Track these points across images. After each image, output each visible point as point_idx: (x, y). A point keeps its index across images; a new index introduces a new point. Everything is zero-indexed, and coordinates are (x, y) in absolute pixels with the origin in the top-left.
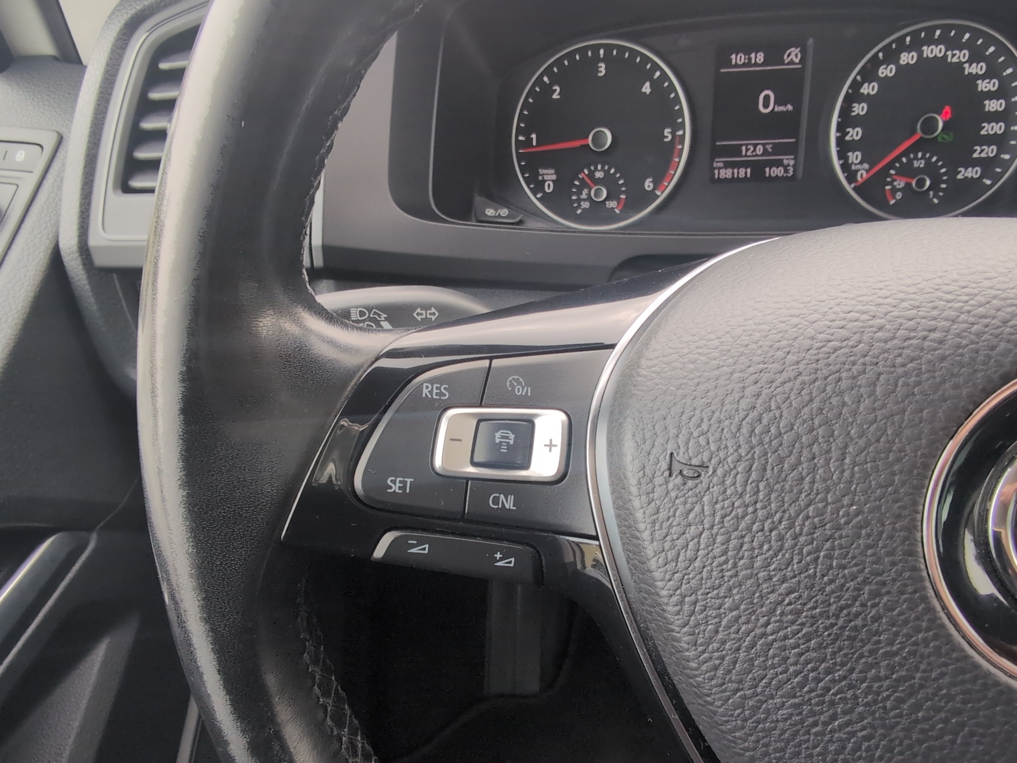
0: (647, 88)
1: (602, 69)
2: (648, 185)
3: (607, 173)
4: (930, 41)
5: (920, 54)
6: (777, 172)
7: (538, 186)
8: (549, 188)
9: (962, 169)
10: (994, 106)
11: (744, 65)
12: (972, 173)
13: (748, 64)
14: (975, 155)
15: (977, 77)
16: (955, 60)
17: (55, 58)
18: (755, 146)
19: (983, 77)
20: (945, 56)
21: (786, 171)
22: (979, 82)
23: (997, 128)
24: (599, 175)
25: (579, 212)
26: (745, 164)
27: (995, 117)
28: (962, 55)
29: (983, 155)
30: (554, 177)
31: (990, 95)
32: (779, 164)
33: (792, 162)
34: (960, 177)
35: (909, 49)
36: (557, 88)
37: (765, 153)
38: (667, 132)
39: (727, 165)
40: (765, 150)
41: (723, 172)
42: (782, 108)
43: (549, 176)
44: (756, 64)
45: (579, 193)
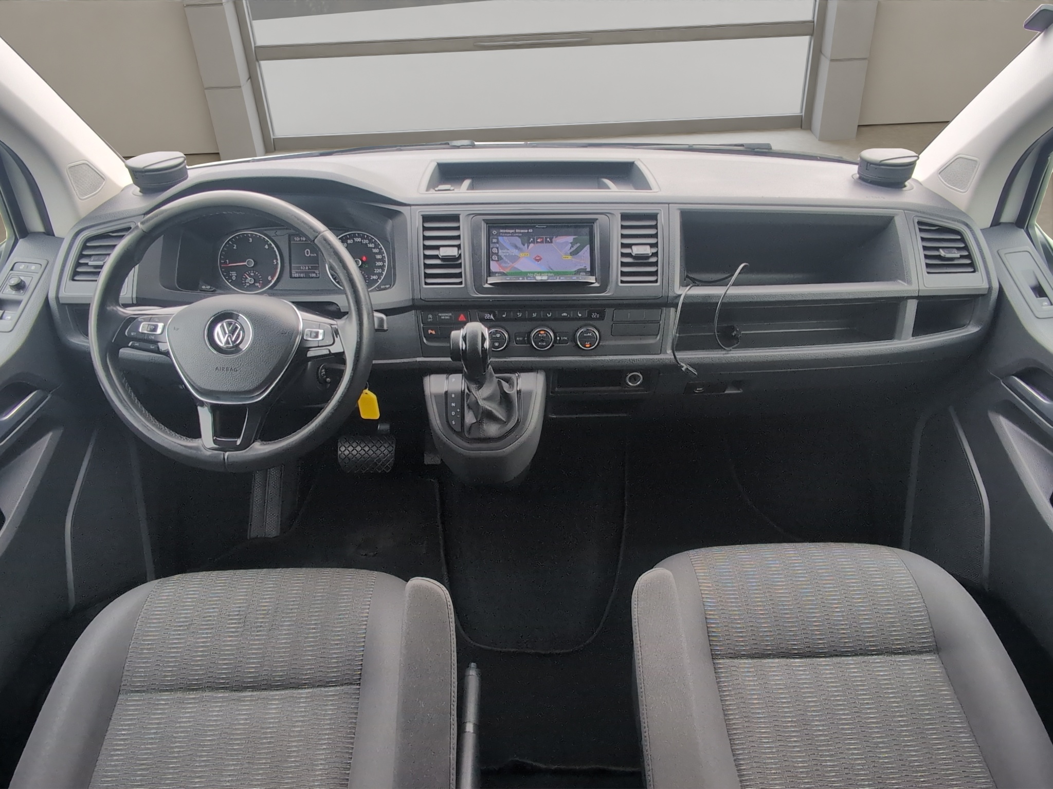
0: (267, 247)
1: (251, 240)
2: (270, 278)
3: (255, 274)
4: (356, 237)
5: (354, 240)
6: (314, 275)
7: (230, 277)
8: (234, 278)
9: (372, 276)
10: (379, 257)
11: (299, 241)
12: (375, 277)
13: (300, 240)
14: (375, 272)
15: (372, 248)
16: (365, 243)
17: (44, 233)
18: (305, 267)
19: (374, 248)
20: (361, 242)
21: (317, 275)
22: (373, 249)
23: (380, 264)
24: (252, 274)
25: (245, 287)
26: (303, 273)
27: (379, 260)
28: (367, 241)
29: (378, 272)
30: (236, 275)
31: (377, 254)
32: (314, 272)
33: (318, 272)
34: (371, 278)
35: (350, 239)
36: (235, 246)
37: (309, 269)
38: (275, 261)
39: (297, 272)
40: (309, 268)
41: (295, 275)
42: (312, 255)
43: (234, 274)
44: (303, 241)
45: (245, 280)
